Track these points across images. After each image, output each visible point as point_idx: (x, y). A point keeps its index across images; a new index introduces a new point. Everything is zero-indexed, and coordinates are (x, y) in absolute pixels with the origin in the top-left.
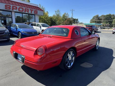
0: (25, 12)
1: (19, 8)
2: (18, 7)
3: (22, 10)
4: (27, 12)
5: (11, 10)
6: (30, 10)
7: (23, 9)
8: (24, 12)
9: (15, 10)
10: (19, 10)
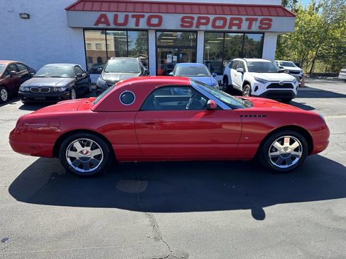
0: (230, 27)
1: (215, 20)
2: (212, 17)
3: (221, 25)
4: (235, 28)
5: (194, 28)
6: (247, 19)
7: (225, 20)
8: (226, 29)
9: (203, 28)
10: (214, 25)
